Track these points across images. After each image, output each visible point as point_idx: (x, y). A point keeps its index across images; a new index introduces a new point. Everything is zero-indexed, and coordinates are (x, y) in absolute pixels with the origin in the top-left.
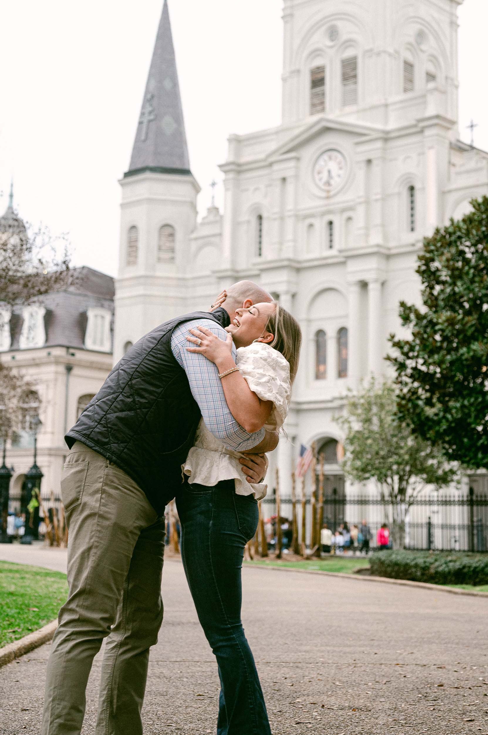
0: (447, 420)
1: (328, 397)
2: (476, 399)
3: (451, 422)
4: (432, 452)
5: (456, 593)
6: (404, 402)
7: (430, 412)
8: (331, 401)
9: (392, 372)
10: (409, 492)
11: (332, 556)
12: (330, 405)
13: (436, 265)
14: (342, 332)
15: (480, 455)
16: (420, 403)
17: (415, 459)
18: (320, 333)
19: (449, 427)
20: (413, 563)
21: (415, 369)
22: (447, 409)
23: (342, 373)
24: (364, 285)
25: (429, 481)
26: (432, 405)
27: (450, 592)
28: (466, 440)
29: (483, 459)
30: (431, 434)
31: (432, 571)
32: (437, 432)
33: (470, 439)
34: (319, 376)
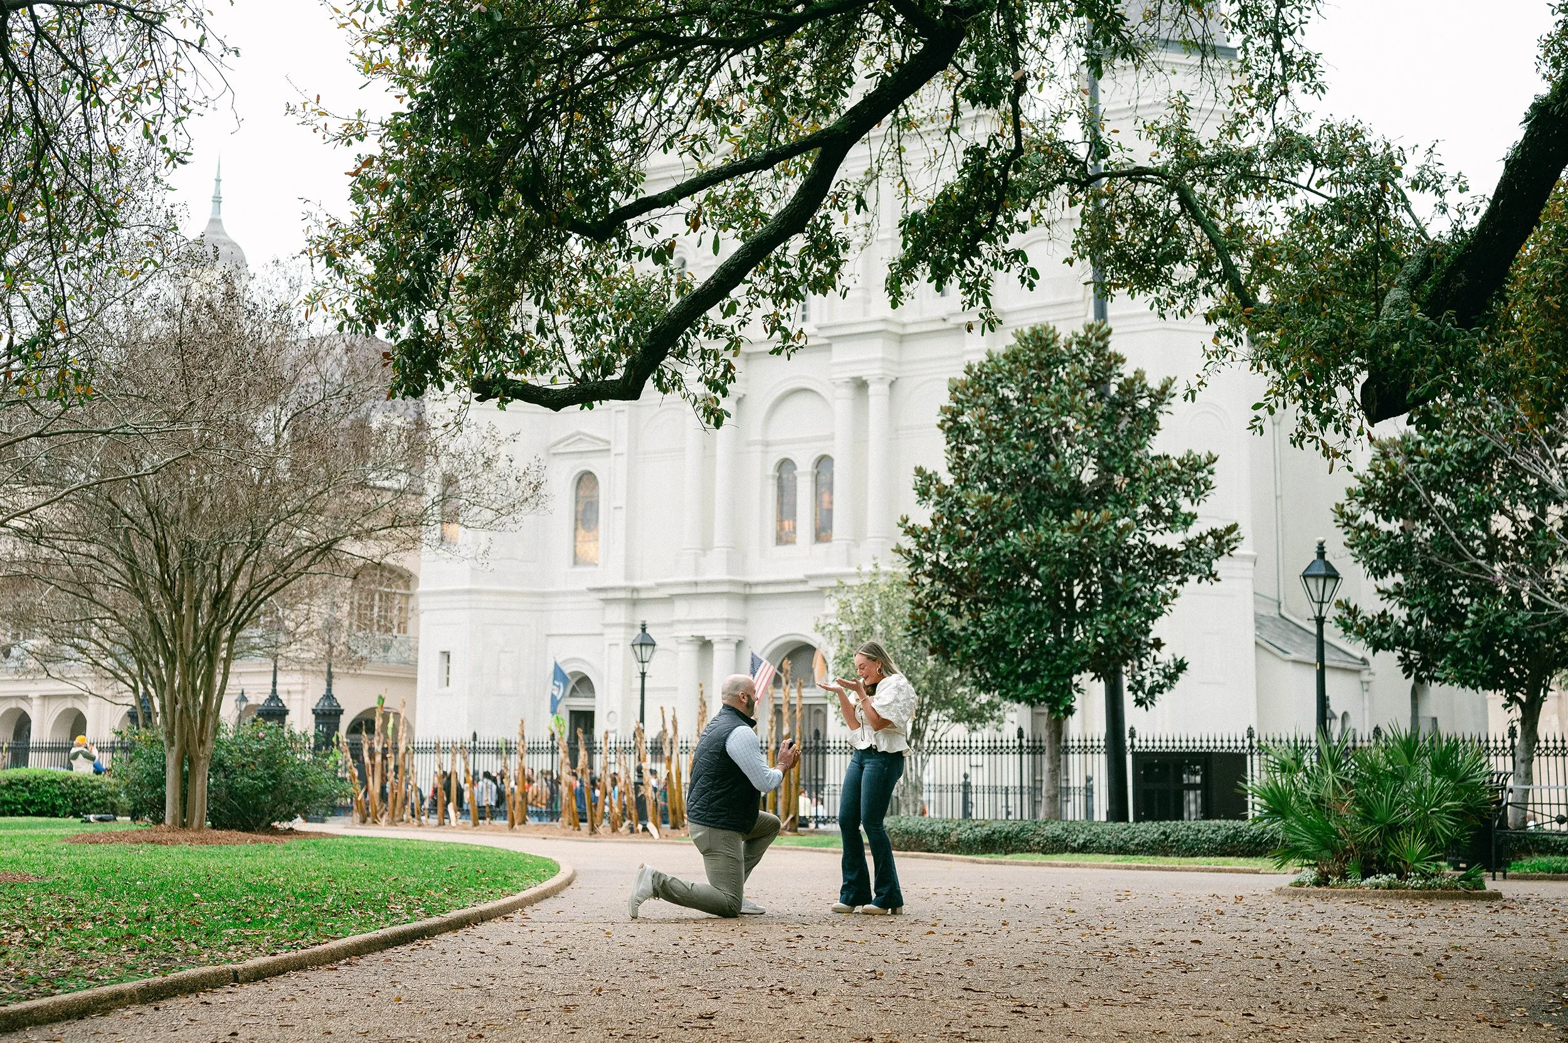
0: (978, 638)
1: (800, 576)
2: (1016, 610)
3: (983, 641)
4: (961, 677)
5: (980, 863)
6: (919, 612)
7: (955, 625)
8: (803, 582)
9: (903, 570)
10: (929, 734)
11: (812, 832)
12: (801, 588)
13: (965, 419)
14: (823, 462)
15: (1021, 686)
16: (942, 613)
17: (937, 687)
18: (785, 465)
19: (981, 648)
20: (928, 830)
21: (936, 564)
22: (977, 622)
23: (822, 532)
24: (861, 385)
25: (957, 719)
26: (959, 615)
27: (973, 861)
28: (1002, 665)
29: (1025, 690)
30: (956, 656)
31: (953, 839)
32: (964, 654)
33: (1009, 662)
34: (783, 538)
